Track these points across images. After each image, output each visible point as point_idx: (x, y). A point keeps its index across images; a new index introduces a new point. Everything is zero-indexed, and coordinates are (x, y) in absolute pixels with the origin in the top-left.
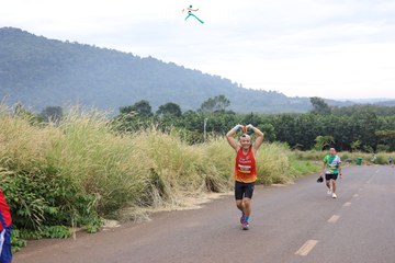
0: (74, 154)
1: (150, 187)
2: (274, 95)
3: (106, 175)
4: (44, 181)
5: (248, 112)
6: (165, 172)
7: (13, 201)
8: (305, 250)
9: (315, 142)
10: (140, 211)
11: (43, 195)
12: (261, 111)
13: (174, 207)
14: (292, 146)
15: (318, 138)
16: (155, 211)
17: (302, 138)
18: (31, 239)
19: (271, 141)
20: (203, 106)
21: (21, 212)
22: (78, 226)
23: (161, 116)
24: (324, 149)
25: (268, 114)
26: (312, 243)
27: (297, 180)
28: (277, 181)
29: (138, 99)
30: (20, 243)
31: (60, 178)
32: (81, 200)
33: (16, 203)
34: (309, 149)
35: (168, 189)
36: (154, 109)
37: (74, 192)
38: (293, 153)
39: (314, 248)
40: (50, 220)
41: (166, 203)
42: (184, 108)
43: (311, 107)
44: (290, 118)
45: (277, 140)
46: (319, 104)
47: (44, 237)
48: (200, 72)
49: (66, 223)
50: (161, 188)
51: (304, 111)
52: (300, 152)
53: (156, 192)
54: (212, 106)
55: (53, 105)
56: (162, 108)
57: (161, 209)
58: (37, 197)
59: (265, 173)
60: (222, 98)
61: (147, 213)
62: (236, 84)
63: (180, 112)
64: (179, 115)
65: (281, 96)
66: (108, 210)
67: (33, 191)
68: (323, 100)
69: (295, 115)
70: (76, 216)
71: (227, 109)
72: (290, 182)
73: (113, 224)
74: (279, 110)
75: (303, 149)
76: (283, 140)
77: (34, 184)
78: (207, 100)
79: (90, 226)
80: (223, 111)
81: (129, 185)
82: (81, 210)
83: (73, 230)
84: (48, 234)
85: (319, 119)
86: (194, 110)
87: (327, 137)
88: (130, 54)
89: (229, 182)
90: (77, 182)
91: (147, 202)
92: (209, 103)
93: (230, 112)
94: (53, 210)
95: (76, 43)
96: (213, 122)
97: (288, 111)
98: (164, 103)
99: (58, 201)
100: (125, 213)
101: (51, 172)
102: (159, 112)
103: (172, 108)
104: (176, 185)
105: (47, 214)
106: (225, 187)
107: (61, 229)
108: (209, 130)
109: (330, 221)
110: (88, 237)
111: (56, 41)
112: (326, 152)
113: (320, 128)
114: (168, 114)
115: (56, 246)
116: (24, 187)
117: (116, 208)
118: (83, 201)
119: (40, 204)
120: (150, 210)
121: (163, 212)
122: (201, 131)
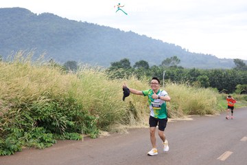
0: (85, 91)
1: (129, 113)
2: (209, 57)
3: (103, 104)
4: (67, 106)
5: (192, 68)
6: (138, 103)
7: (49, 117)
8: (223, 157)
9: (236, 89)
10: (122, 127)
11: (66, 115)
12: (200, 67)
13: (143, 126)
14: (220, 90)
15: (238, 86)
16: (131, 127)
17: (227, 86)
18: (58, 139)
19: (206, 87)
20: (163, 63)
21: (54, 124)
22: (85, 134)
23: (136, 69)
24: (241, 93)
25: (205, 69)
26: (228, 154)
27: (222, 112)
28: (209, 113)
29: (122, 58)
30: (53, 141)
31: (76, 105)
32: (88, 118)
33: (51, 118)
34: (232, 93)
35: (139, 114)
36: (132, 64)
37: (84, 113)
38: (220, 95)
39: (230, 156)
40: (70, 129)
41: (138, 123)
42: (151, 64)
43: (234, 65)
44: (219, 72)
45: (210, 86)
46: (239, 63)
47: (66, 139)
48: (162, 41)
49: (78, 131)
50: (135, 113)
51: (229, 68)
52: (225, 95)
53: (132, 116)
54: (169, 63)
55: (71, 60)
56: (137, 63)
57: (134, 126)
58: (63, 116)
59: (201, 107)
60: (175, 58)
61: (126, 128)
62: (184, 49)
63: (148, 66)
64: (147, 68)
65: (214, 58)
66: (103, 125)
67: (60, 112)
68: (242, 61)
69: (223, 70)
70: (84, 128)
71: (178, 65)
72: (218, 114)
73: (106, 134)
74: (212, 67)
75: (227, 93)
76: (214, 87)
77: (61, 108)
78: (165, 59)
79: (92, 134)
80: (175, 67)
81: (116, 111)
82: (87, 125)
83: (82, 136)
84: (68, 137)
85: (239, 73)
86: (157, 65)
87: (244, 86)
88: (118, 29)
89: (178, 112)
90: (86, 108)
91: (127, 122)
92: (167, 61)
93: (181, 67)
94: (72, 123)
95: (86, 22)
96: (169, 74)
97: (218, 67)
98: (138, 61)
99: (75, 118)
100: (113, 127)
101: (71, 101)
102: (135, 66)
103: (143, 64)
104: (144, 112)
105: (68, 125)
106: (175, 115)
107: (76, 135)
108: (166, 78)
109: (242, 140)
110: (91, 140)
111: (74, 21)
112: (243, 95)
113: (240, 80)
114: (141, 67)
115: (73, 144)
116: (56, 109)
117: (108, 124)
118: (89, 119)
119: (64, 119)
120: (128, 127)
121: (136, 128)
122: (162, 79)
